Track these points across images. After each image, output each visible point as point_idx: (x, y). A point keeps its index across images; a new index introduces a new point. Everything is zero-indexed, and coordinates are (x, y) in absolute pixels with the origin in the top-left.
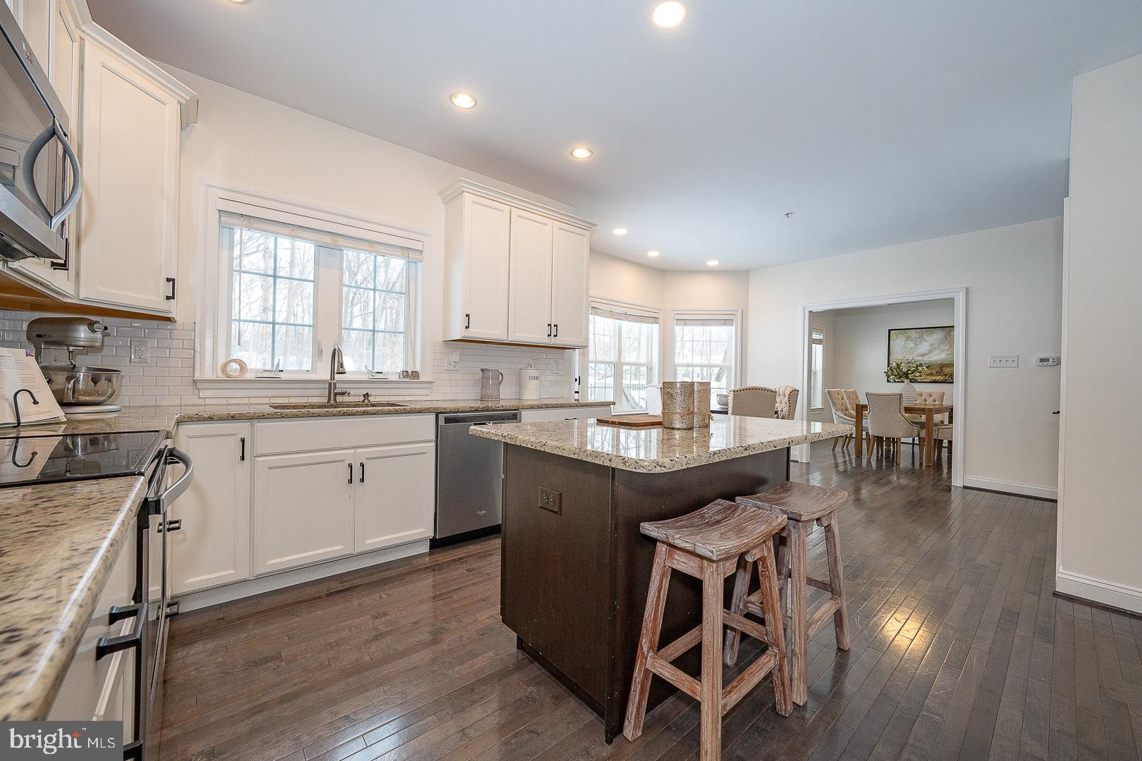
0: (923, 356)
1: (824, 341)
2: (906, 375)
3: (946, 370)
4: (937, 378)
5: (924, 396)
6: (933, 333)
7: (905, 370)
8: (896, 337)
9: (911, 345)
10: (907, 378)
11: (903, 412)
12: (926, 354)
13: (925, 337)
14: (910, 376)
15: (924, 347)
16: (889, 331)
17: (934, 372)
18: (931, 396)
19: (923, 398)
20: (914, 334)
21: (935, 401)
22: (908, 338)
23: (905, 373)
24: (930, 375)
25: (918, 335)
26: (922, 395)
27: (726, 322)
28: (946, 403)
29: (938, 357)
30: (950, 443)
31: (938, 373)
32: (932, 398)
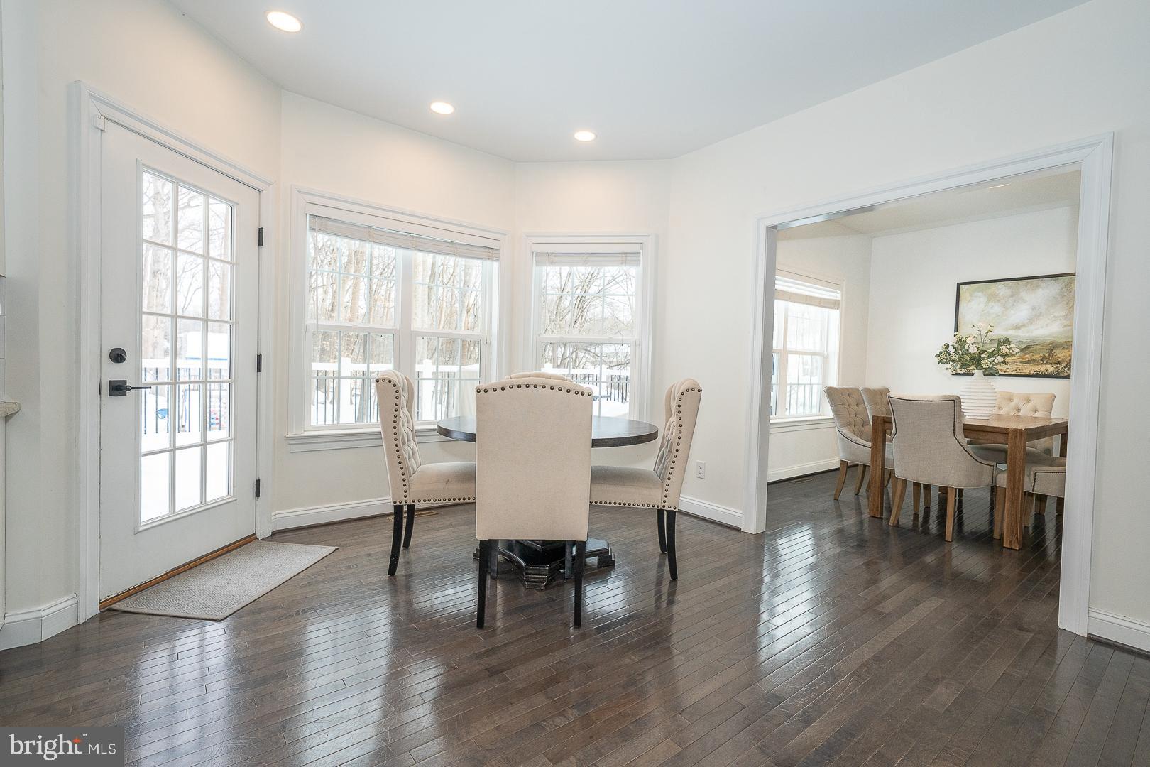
0: (1019, 328)
1: (843, 304)
2: (976, 360)
3: (1060, 354)
4: (1043, 368)
5: (1016, 401)
6: (1038, 286)
7: (973, 350)
8: (971, 295)
9: (996, 309)
10: (978, 366)
11: (961, 437)
12: (1024, 325)
13: (1023, 294)
14: (984, 363)
15: (1021, 313)
16: (959, 285)
17: (1037, 357)
18: (1029, 401)
19: (1013, 404)
20: (1001, 289)
21: (1036, 411)
22: (992, 297)
23: (973, 358)
24: (1028, 362)
25: (1009, 292)
26: (1010, 400)
27: (627, 258)
28: (1057, 417)
29: (1047, 329)
30: (1060, 502)
31: (1044, 360)
32: (1029, 405)
